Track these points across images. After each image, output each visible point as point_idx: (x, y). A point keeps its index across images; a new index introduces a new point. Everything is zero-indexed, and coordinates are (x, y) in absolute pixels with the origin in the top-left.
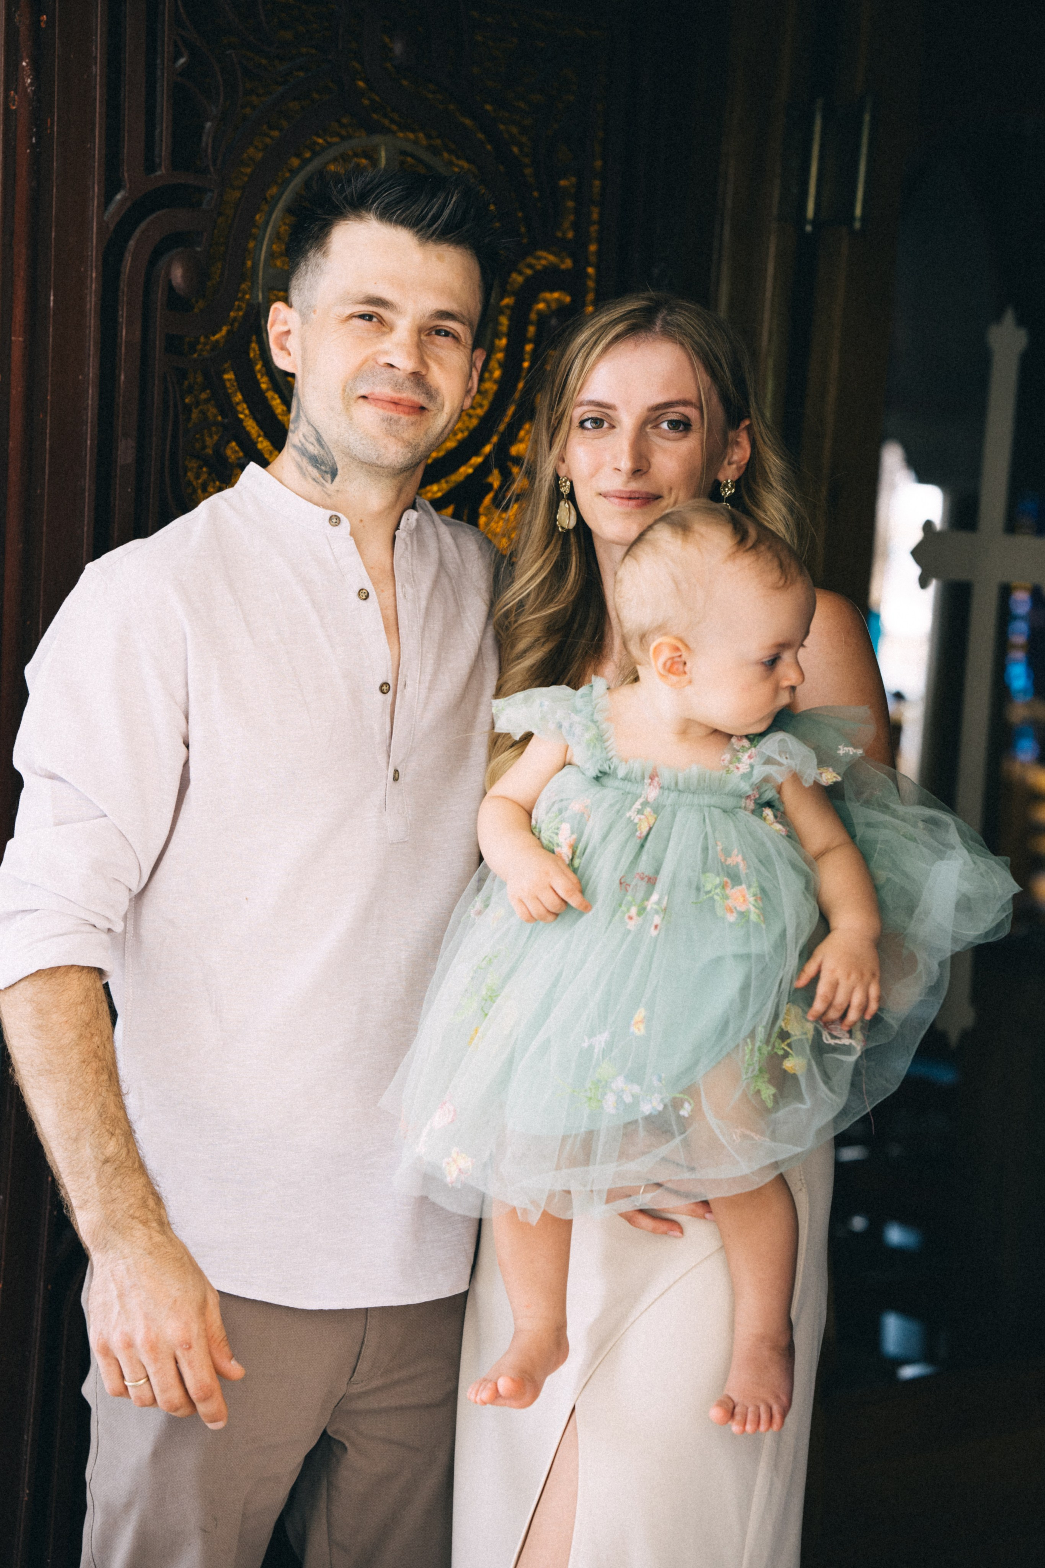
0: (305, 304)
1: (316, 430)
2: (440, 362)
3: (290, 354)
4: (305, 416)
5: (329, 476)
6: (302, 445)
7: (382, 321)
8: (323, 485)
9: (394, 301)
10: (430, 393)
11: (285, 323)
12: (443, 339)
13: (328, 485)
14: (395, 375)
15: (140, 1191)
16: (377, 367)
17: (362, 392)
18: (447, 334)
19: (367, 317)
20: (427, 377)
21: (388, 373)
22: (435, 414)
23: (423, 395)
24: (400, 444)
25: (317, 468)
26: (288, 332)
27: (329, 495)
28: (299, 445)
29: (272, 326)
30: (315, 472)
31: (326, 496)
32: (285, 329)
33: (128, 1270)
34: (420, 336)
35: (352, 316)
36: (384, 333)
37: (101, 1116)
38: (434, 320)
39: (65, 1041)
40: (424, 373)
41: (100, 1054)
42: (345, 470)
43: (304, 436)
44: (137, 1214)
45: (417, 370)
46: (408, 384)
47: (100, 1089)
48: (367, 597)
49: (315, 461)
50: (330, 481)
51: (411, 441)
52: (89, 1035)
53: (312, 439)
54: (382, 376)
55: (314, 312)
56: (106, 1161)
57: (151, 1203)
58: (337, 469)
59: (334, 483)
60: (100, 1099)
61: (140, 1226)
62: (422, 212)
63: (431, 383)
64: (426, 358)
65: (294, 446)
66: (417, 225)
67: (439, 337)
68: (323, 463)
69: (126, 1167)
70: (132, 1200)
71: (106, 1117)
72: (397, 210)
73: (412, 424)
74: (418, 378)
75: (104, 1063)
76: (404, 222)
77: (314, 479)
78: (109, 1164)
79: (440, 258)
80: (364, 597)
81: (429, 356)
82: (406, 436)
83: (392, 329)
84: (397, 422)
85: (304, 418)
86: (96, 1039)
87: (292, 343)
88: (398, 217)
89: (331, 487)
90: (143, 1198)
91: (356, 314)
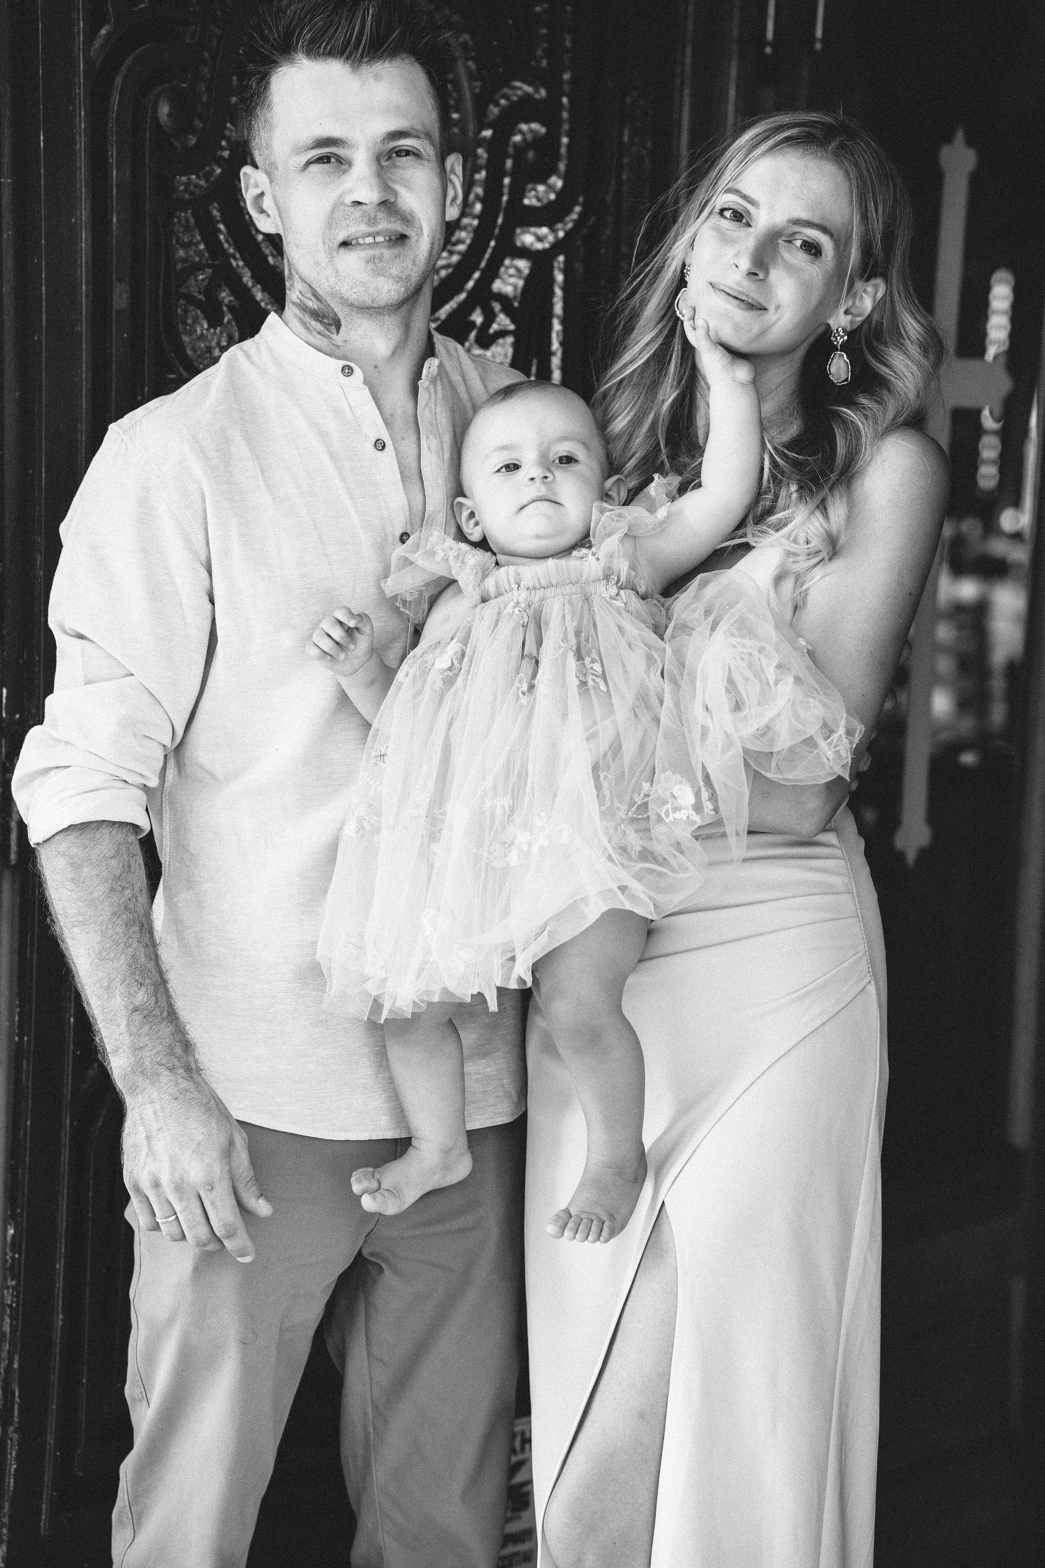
0: (267, 162)
1: (310, 286)
2: (407, 184)
3: (269, 216)
4: (297, 273)
5: (333, 327)
6: (301, 301)
7: (340, 160)
8: (329, 338)
9: (342, 137)
10: (407, 219)
11: (257, 186)
12: (404, 159)
13: (334, 336)
14: (365, 212)
15: (168, 1040)
16: (347, 208)
17: (341, 237)
18: (408, 153)
19: (323, 160)
20: (396, 203)
21: (357, 212)
22: (417, 241)
23: (399, 222)
24: (391, 281)
25: (321, 322)
26: (262, 194)
27: (338, 347)
28: (298, 301)
29: (246, 192)
30: (319, 327)
31: (334, 348)
32: (259, 191)
33: (155, 1113)
34: (380, 164)
35: (309, 163)
36: (345, 171)
37: (130, 966)
38: (388, 143)
39: (96, 894)
40: (392, 200)
41: (131, 906)
42: (348, 319)
43: (301, 292)
44: (164, 1062)
45: (384, 200)
46: (380, 215)
47: (131, 940)
48: (384, 447)
49: (316, 315)
50: (336, 334)
51: (400, 275)
52: (120, 888)
53: (309, 295)
54: (354, 217)
55: (277, 168)
56: (136, 1010)
57: (178, 1050)
58: (339, 320)
59: (340, 335)
60: (130, 951)
61: (167, 1073)
62: (346, 36)
63: (404, 208)
64: (390, 184)
65: (294, 303)
66: (345, 52)
67: (400, 159)
68: (324, 316)
69: (153, 1016)
70: (160, 1048)
71: (136, 968)
72: (323, 42)
73: (396, 257)
74: (388, 205)
75: (136, 916)
76: (331, 53)
77: (319, 333)
78: (137, 1013)
79: (377, 77)
80: (381, 448)
81: (394, 182)
82: (394, 271)
83: (350, 164)
84: (381, 259)
85: (297, 276)
86: (128, 892)
87: (267, 203)
88: (324, 49)
89: (337, 339)
90: (170, 1046)
91: (312, 160)
